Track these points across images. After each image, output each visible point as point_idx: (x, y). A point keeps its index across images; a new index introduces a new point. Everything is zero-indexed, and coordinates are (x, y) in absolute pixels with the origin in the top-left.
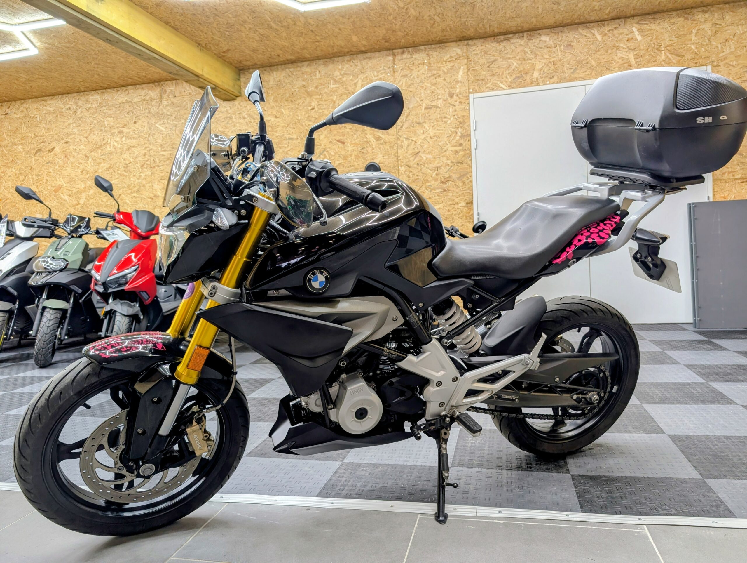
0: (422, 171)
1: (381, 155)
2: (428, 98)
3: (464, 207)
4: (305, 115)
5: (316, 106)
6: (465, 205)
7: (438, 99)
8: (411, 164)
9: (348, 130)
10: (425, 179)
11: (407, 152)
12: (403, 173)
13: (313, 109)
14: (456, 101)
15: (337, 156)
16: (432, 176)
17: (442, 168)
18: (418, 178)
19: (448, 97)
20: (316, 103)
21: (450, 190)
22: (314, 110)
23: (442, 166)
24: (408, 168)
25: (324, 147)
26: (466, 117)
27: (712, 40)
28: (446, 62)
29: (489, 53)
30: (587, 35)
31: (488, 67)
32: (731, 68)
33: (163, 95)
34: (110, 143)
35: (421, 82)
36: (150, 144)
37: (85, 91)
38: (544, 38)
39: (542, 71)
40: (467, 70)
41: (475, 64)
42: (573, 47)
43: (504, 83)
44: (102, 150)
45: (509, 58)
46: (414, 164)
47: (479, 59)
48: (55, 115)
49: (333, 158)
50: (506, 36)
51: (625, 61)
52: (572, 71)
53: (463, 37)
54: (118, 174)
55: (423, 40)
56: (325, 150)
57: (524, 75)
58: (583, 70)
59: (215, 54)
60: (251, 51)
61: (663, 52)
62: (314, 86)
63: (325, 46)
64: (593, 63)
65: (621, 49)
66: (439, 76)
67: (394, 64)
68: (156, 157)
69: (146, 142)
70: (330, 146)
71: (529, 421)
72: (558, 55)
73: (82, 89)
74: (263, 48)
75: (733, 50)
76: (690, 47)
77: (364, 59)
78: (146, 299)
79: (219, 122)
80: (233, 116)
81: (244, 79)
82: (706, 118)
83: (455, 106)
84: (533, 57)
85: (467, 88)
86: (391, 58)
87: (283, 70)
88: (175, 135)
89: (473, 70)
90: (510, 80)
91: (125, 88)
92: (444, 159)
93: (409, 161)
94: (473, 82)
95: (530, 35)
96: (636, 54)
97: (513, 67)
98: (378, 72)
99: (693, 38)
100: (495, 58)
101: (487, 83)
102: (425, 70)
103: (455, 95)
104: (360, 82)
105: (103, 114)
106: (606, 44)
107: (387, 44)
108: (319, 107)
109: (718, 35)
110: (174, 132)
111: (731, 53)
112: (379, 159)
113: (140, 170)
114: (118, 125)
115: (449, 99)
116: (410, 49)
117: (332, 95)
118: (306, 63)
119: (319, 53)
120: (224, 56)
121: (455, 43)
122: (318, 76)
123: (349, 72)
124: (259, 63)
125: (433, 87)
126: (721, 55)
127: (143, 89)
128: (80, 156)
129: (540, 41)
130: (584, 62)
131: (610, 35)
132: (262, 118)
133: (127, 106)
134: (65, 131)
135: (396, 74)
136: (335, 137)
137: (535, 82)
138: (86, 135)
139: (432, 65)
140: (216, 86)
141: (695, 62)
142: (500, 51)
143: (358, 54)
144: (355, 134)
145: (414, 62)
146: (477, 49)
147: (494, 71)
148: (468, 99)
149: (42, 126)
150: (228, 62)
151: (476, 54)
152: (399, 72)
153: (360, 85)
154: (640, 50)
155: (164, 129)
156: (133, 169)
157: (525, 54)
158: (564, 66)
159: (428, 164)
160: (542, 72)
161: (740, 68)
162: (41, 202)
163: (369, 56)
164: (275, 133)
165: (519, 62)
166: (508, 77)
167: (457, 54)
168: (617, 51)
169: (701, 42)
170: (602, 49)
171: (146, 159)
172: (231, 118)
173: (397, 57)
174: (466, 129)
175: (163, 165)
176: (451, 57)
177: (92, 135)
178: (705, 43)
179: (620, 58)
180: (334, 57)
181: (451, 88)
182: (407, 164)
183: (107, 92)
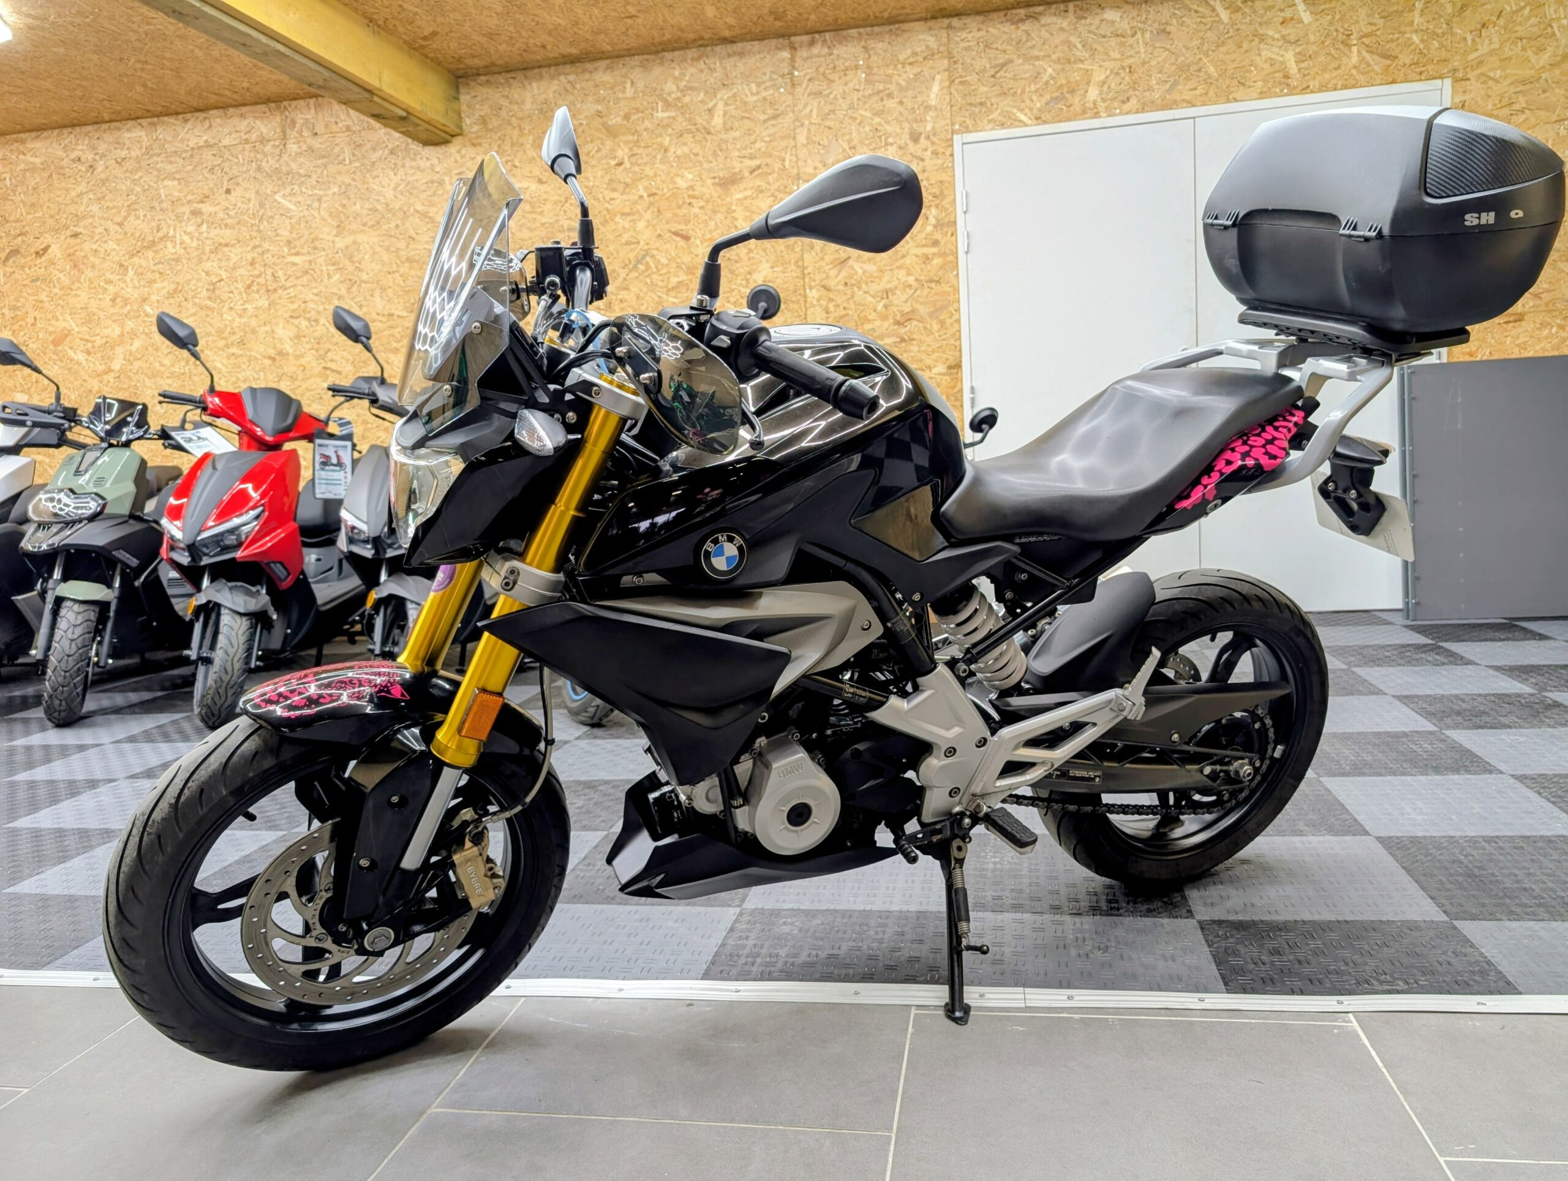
0: (856, 298)
1: (768, 265)
2: (867, 142)
3: (944, 374)
4: (602, 177)
5: (626, 158)
6: (945, 370)
7: (886, 144)
8: (832, 283)
9: (696, 210)
10: (862, 315)
11: (822, 259)
12: (815, 302)
13: (620, 164)
14: (926, 150)
15: (674, 265)
16: (875, 311)
17: (897, 292)
18: (847, 315)
19: (909, 142)
20: (627, 150)
21: (913, 339)
22: (622, 168)
23: (896, 288)
24: (825, 292)
25: (646, 247)
26: (946, 185)
27: (1455, 25)
28: (903, 64)
29: (994, 46)
30: (1200, 9)
31: (993, 76)
32: (1491, 83)
33: (288, 131)
34: (174, 237)
35: (851, 107)
36: (263, 239)
37: (111, 121)
38: (1111, 15)
39: (1106, 86)
40: (948, 83)
41: (965, 69)
42: (1171, 36)
43: (1027, 110)
44: (156, 252)
45: (1037, 58)
46: (838, 284)
47: (973, 59)
48: (46, 175)
49: (664, 271)
50: (1031, 9)
51: (1277, 67)
52: (1168, 86)
53: (941, 10)
54: (195, 304)
55: (855, 16)
56: (647, 253)
57: (1068, 95)
58: (1190, 85)
59: (405, 42)
60: (484, 35)
61: (1355, 49)
62: (622, 113)
63: (645, 26)
64: (1212, 70)
65: (1269, 41)
66: (890, 96)
67: (794, 67)
68: (277, 268)
69: (254, 234)
70: (658, 245)
71: (1113, 818)
72: (1138, 53)
73: (106, 117)
74: (512, 29)
75: (1496, 46)
76: (1409, 39)
77: (729, 56)
78: (283, 577)
79: (415, 192)
80: (447, 179)
81: (468, 97)
82: (1484, 215)
83: (923, 160)
84: (1087, 56)
85: (948, 121)
86: (786, 54)
87: (552, 77)
88: (317, 220)
89: (961, 83)
90: (1038, 105)
91: (202, 115)
92: (901, 275)
93: (828, 277)
94: (960, 109)
95: (1081, 9)
96: (1300, 53)
97: (1045, 78)
98: (759, 85)
99: (1417, 20)
100: (1007, 57)
101: (992, 112)
102: (860, 82)
103: (923, 136)
104: (721, 106)
105: (155, 173)
106: (1238, 30)
107: (778, 24)
108: (634, 159)
109: (1468, 13)
110: (316, 214)
111: (1492, 52)
112: (764, 273)
113: (244, 295)
114: (190, 197)
115: (911, 144)
116: (827, 35)
117: (660, 135)
118: (603, 64)
119: (632, 42)
120: (423, 47)
121: (922, 23)
122: (629, 91)
123: (696, 85)
124: (499, 62)
125: (877, 120)
126: (1472, 56)
127: (242, 115)
128: (106, 265)
129: (1102, 20)
130: (1193, 68)
131: (1247, 10)
132: (585, 212)
133: (208, 154)
134: (72, 209)
135: (798, 89)
136: (668, 226)
137: (1091, 109)
138: (118, 219)
139: (875, 70)
140: (408, 113)
141: (1418, 70)
142: (1019, 42)
143: (716, 45)
144: (711, 219)
145: (837, 63)
146: (970, 36)
147: (1004, 85)
148: (952, 146)
149: (17, 199)
150: (432, 60)
151: (967, 49)
152: (804, 85)
153: (721, 113)
154: (1308, 43)
155: (293, 207)
156: (227, 295)
157: (1071, 50)
158: (1150, 76)
159: (866, 284)
160: (1105, 88)
161: (1510, 85)
162: (36, 370)
163: (739, 50)
164: (539, 217)
165: (1058, 67)
166: (1035, 98)
167: (927, 47)
168: (1262, 46)
169: (1431, 27)
170: (1230, 41)
171: (256, 272)
172: (441, 183)
173: (799, 53)
174: (946, 209)
175: (294, 286)
176: (915, 54)
177: (131, 218)
178: (1440, 31)
179: (1266, 61)
180: (663, 50)
181: (916, 121)
182: (825, 283)
183: (163, 123)
